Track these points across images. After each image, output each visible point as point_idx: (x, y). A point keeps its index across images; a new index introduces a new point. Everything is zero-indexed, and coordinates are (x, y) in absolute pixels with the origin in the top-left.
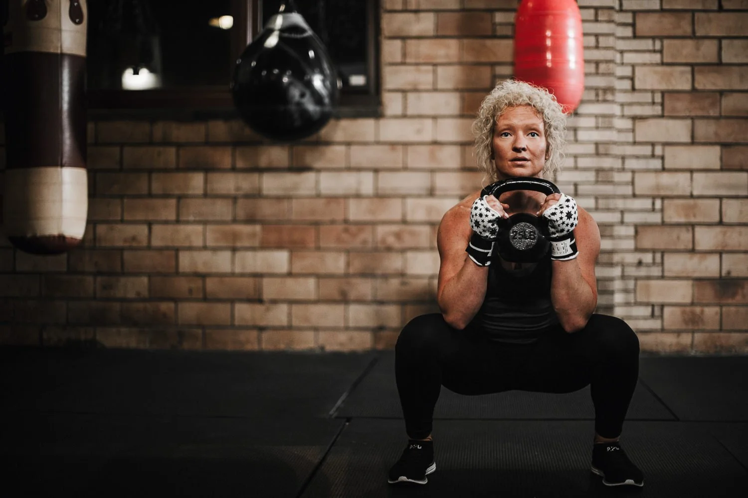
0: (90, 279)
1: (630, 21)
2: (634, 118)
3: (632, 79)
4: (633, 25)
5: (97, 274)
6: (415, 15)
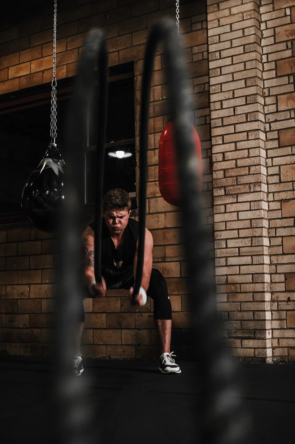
0: (4, 316)
1: (276, 137)
2: (281, 201)
3: (279, 175)
4: (278, 139)
5: (7, 313)
6: (153, 152)
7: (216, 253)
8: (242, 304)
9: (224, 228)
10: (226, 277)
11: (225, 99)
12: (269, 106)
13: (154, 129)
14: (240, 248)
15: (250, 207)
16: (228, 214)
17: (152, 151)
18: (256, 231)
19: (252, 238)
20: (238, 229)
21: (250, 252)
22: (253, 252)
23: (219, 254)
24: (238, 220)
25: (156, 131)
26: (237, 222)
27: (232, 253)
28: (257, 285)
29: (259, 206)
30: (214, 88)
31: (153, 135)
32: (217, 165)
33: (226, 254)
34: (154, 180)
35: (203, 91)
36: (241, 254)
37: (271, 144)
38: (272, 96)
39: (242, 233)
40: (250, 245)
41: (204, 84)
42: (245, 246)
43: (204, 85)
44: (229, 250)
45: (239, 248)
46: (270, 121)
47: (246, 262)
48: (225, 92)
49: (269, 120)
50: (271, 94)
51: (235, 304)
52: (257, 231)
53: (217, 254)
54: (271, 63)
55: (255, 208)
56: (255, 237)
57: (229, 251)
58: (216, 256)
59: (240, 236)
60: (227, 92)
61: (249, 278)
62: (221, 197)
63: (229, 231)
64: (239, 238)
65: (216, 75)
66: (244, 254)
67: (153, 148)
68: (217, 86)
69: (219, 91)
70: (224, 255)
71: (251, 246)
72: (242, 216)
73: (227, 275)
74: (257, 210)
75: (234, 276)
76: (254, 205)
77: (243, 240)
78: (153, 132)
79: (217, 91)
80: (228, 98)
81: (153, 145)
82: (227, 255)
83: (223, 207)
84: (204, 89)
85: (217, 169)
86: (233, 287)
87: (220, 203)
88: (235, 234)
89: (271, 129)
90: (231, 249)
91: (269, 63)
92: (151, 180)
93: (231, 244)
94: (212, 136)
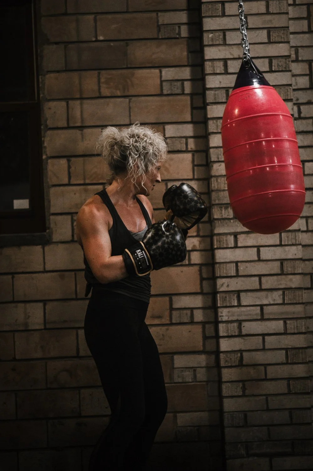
6: (80, 132)
7: (220, 314)
8: (269, 398)
9: (233, 273)
10: (239, 355)
11: (232, 57)
12: (298, 78)
13: (81, 91)
14: (265, 307)
15: (281, 241)
16: (242, 249)
17: (78, 131)
18: (291, 280)
19: (284, 290)
20: (260, 276)
21: (282, 313)
22: (287, 313)
23: (226, 316)
24: (259, 260)
25: (84, 96)
26: (257, 263)
27: (250, 315)
28: (295, 366)
29: (296, 240)
30: (211, 35)
31: (78, 102)
32: (219, 168)
33: (238, 315)
34: (82, 182)
35: (177, 36)
36: (266, 317)
37: (302, 139)
38: (302, 61)
39: (267, 282)
40: (280, 301)
41: (179, 25)
42: (272, 302)
43: (179, 27)
44: (243, 309)
45: (262, 306)
46: (300, 101)
47: (274, 329)
48: (233, 46)
49: (297, 100)
50: (300, 59)
51: (257, 398)
52: (294, 280)
53: (223, 316)
54: (300, 6)
55: (290, 243)
56: (290, 289)
57: (244, 311)
58: (220, 319)
59: (264, 287)
60: (236, 46)
61: (281, 356)
62: (227, 221)
63: (243, 279)
64: (261, 290)
65: (214, 15)
66: (271, 317)
67: (79, 124)
68: (217, 34)
69: (221, 42)
70: (235, 318)
71: (283, 304)
72: (266, 253)
73: (241, 351)
74: (293, 245)
75: (254, 353)
76: (288, 237)
77: (269, 294)
78: (78, 96)
79: (217, 43)
80: (238, 57)
81: (80, 121)
82: (240, 318)
83: (231, 238)
84: (179, 33)
85: (220, 174)
86: (252, 371)
87: (226, 231)
88: (254, 283)
89: (302, 115)
90: (248, 308)
91: (297, 7)
92: (75, 182)
93: (246, 299)
94: (209, 116)
